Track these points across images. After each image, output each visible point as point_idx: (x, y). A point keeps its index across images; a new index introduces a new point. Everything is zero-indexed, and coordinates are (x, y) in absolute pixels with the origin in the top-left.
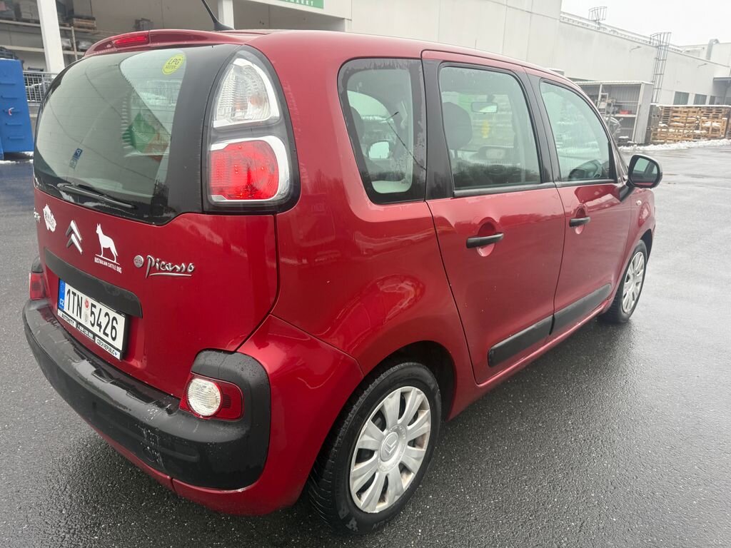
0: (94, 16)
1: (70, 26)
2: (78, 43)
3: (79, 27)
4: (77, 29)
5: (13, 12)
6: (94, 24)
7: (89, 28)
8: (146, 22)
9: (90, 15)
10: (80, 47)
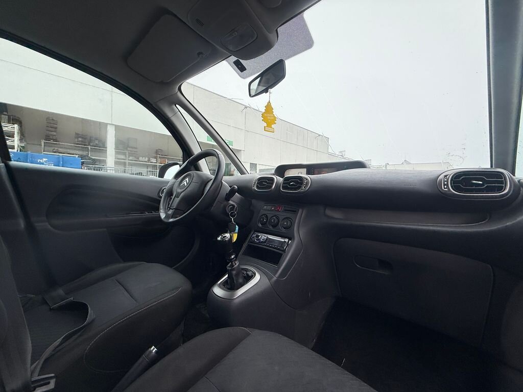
0: (137, 147)
1: (126, 151)
4: (129, 152)
8: (160, 150)
9: (135, 147)
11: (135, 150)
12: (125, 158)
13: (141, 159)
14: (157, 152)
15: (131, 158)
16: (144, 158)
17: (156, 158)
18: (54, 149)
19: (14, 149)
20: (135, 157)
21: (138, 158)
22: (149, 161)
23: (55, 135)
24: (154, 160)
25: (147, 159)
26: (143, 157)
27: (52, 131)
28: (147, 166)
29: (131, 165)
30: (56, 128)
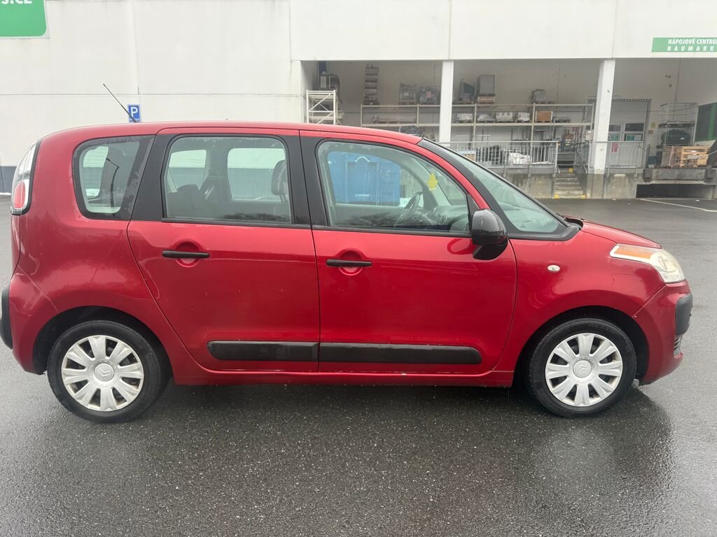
0: (495, 92)
1: (474, 103)
2: (477, 117)
3: (480, 103)
4: (479, 105)
5: (435, 98)
6: (494, 99)
7: (489, 103)
8: (538, 92)
9: (491, 92)
10: (479, 119)
11: (490, 99)
12: (471, 119)
13: (500, 116)
14: (533, 98)
15: (482, 117)
16: (506, 114)
17: (529, 110)
18: (374, 118)
19: (333, 124)
20: (490, 114)
21: (495, 117)
22: (515, 119)
23: (374, 94)
24: (524, 117)
25: (511, 116)
26: (503, 112)
27: (370, 88)
28: (512, 130)
29: (483, 130)
30: (376, 81)
